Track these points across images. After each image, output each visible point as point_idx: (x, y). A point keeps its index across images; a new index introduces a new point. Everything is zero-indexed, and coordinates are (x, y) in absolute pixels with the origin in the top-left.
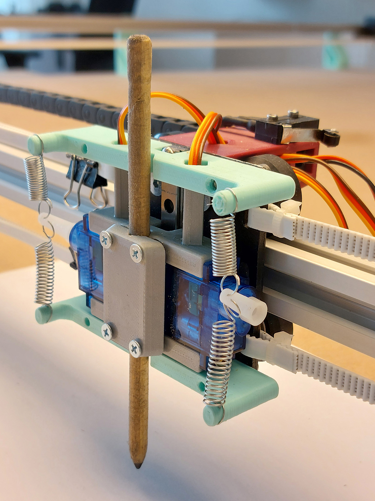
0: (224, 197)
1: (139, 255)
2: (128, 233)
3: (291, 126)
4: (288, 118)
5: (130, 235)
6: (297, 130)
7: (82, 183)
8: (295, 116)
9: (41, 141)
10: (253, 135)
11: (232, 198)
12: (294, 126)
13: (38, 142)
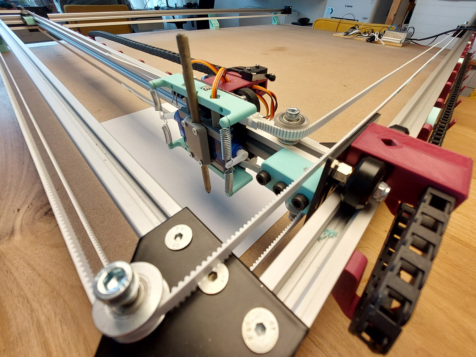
0: (224, 122)
1: (196, 132)
2: (191, 122)
3: (255, 74)
4: (255, 68)
5: (192, 123)
6: (258, 75)
7: (177, 96)
8: (258, 67)
9: (154, 84)
10: (241, 76)
11: (228, 120)
12: (257, 73)
13: (153, 85)
